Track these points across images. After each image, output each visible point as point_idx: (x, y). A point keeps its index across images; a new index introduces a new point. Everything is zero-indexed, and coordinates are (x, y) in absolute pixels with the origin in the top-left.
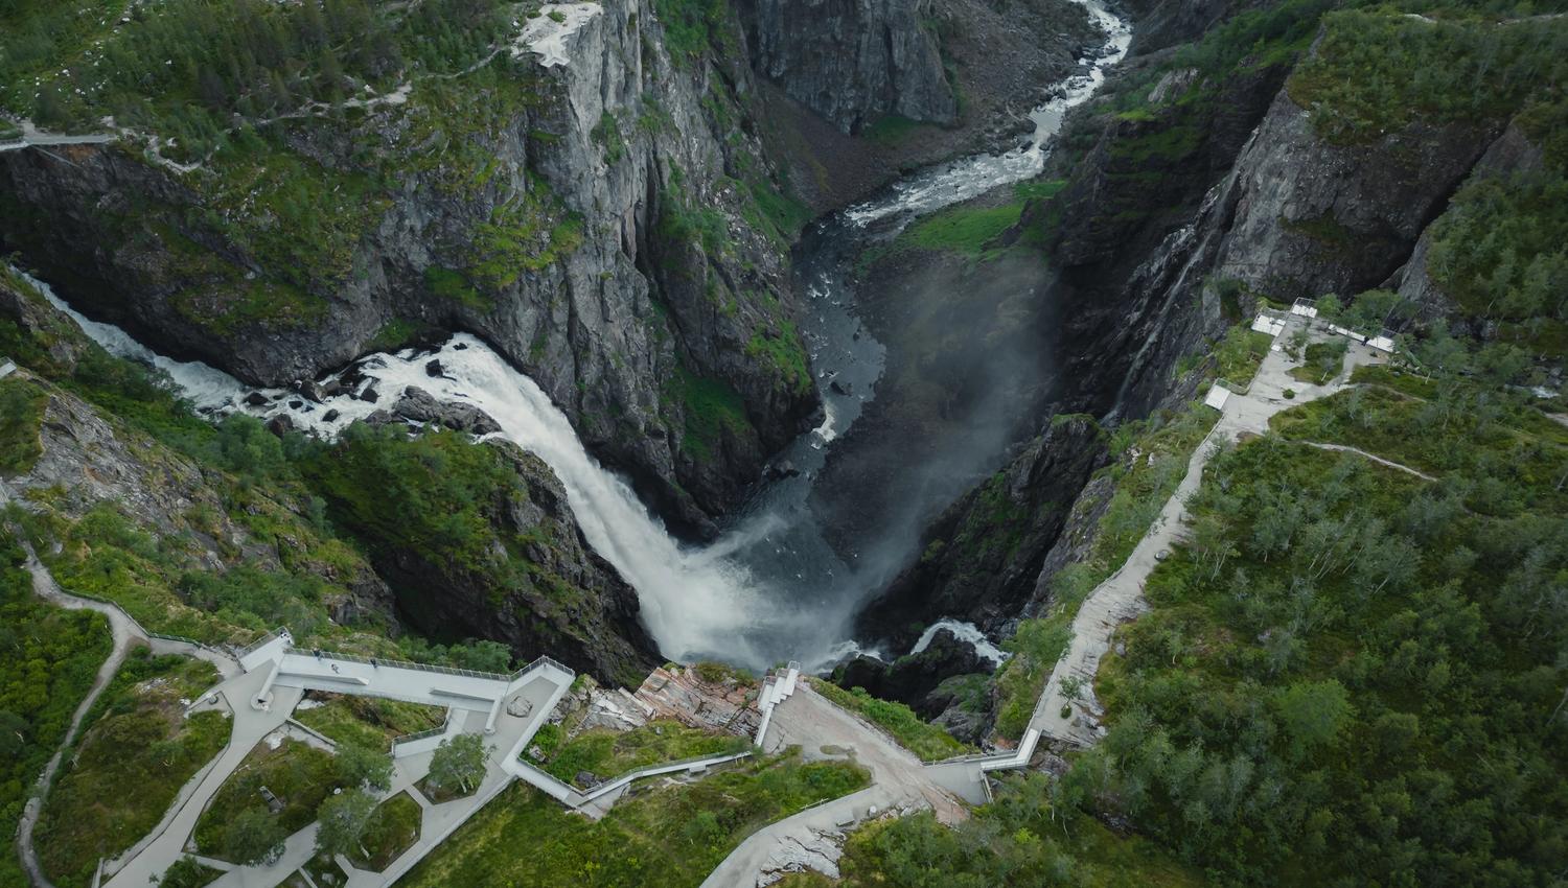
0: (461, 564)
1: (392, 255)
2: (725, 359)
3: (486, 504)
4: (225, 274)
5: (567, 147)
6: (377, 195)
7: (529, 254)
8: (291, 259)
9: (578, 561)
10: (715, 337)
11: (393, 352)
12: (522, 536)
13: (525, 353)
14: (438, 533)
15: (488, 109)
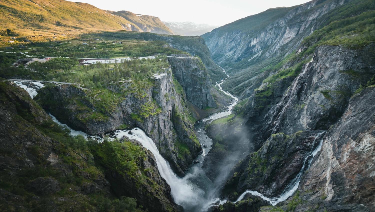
0: (129, 176)
1: (124, 110)
2: (185, 139)
3: (137, 160)
4: (88, 110)
5: (160, 94)
6: (122, 96)
7: (151, 112)
8: (102, 107)
9: (158, 178)
10: (184, 135)
11: (122, 130)
12: (145, 170)
13: (149, 133)
14: (123, 166)
15: (146, 85)
